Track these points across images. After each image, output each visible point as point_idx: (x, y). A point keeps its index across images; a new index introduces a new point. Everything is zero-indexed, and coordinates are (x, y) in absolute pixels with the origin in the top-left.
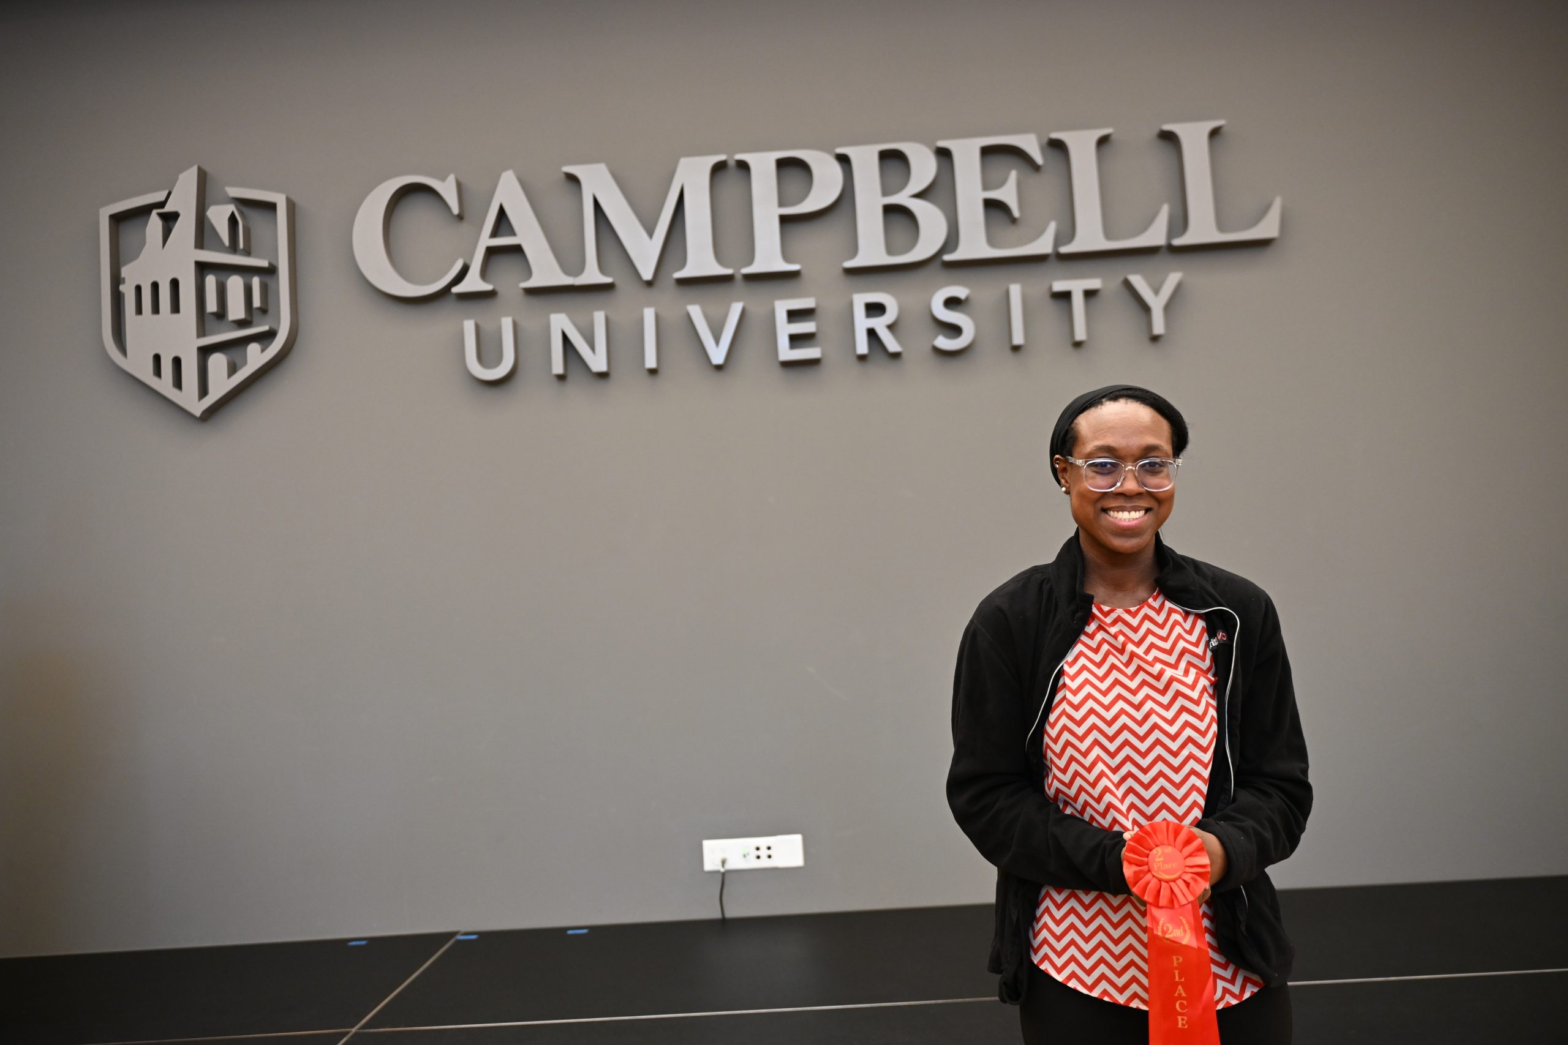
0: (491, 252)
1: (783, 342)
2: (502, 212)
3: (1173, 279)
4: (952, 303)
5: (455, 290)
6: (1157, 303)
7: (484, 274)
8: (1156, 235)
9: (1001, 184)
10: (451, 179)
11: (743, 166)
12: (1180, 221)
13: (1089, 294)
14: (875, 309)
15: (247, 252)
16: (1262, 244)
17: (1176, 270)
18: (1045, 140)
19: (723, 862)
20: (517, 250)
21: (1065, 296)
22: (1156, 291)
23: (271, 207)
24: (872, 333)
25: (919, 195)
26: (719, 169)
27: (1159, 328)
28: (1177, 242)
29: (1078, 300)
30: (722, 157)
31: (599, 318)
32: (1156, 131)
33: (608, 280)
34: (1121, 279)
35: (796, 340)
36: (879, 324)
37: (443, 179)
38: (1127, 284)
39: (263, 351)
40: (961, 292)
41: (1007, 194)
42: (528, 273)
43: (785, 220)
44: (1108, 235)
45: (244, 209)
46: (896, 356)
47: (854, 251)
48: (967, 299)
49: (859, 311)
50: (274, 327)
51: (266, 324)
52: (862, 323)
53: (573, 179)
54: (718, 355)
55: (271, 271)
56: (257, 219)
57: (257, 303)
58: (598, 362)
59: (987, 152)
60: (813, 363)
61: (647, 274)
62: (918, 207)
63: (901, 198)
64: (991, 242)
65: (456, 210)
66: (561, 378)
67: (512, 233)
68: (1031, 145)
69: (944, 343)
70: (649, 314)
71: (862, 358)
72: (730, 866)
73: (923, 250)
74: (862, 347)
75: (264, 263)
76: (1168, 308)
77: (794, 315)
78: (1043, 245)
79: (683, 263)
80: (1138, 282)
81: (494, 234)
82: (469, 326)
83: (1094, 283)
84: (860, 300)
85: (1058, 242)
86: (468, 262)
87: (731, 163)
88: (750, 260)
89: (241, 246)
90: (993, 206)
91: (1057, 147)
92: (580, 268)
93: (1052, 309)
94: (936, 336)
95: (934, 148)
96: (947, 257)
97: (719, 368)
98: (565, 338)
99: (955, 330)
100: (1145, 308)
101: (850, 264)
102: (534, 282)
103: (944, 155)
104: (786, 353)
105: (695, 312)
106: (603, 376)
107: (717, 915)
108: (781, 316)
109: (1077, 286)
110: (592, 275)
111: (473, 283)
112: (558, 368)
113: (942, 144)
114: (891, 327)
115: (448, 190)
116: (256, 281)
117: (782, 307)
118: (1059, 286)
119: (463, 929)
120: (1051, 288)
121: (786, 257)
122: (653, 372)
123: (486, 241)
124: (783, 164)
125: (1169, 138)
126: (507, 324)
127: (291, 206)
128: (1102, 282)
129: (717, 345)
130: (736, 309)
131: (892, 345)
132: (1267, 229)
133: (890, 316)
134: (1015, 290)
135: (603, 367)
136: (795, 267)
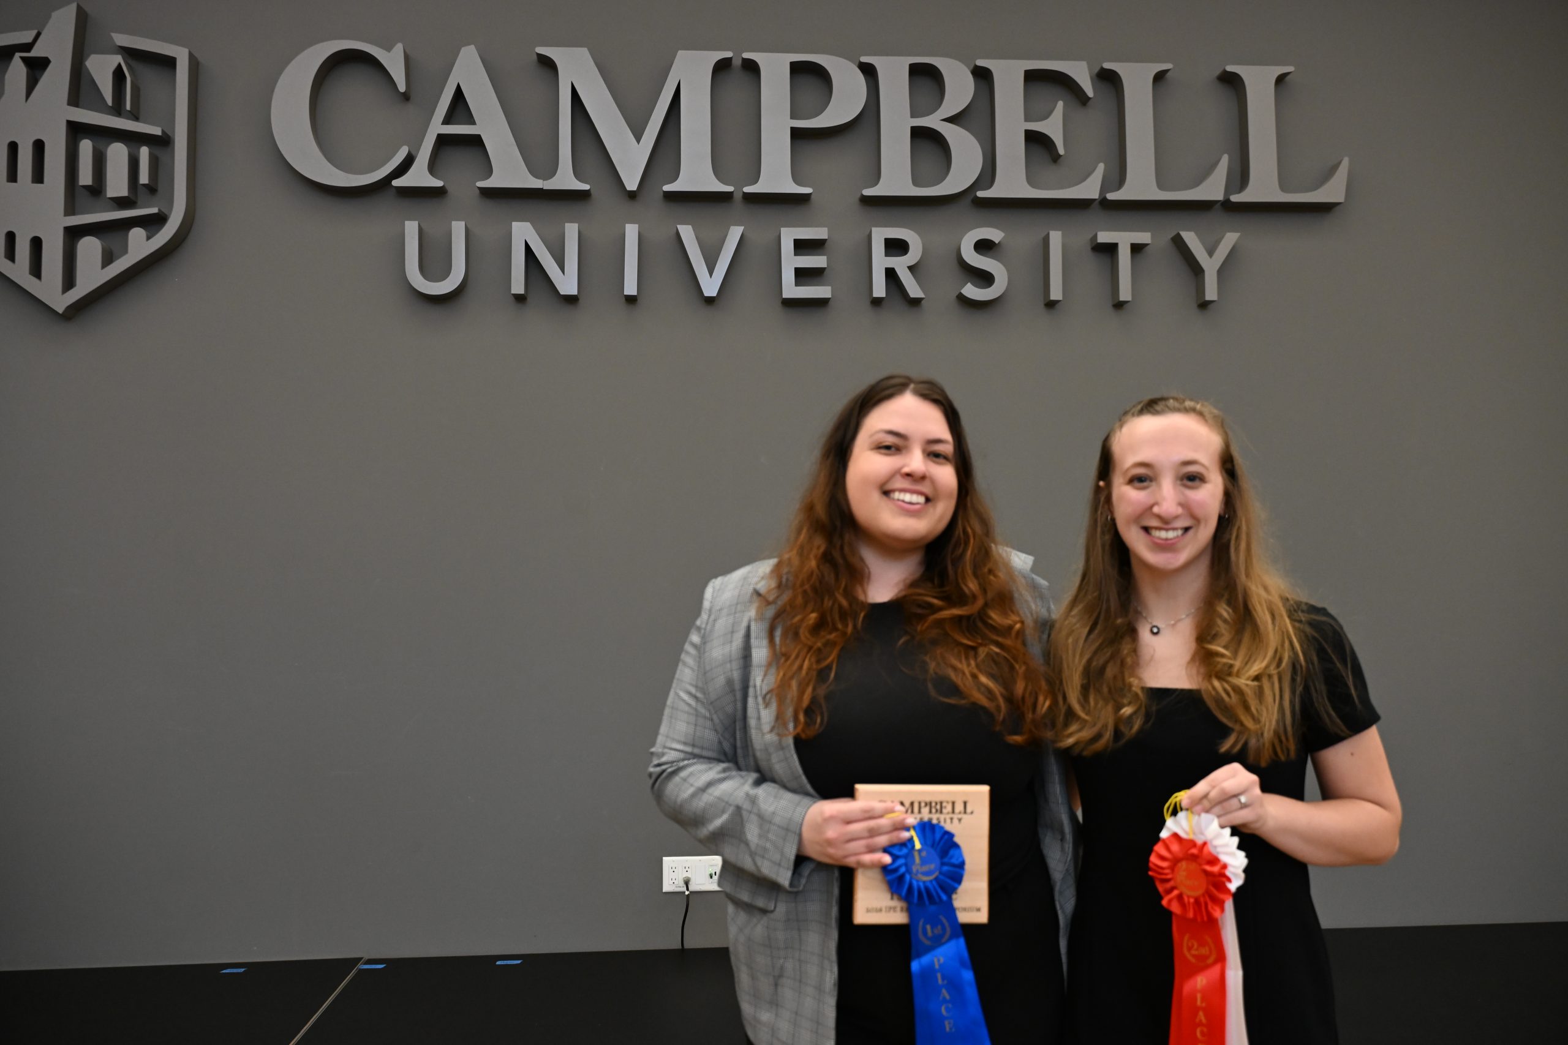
0: (443, 141)
1: (789, 277)
2: (459, 94)
3: (1230, 239)
4: (984, 246)
5: (396, 183)
6: (1210, 265)
7: (433, 167)
8: (1213, 189)
9: (1045, 116)
10: (399, 48)
11: (752, 68)
12: (1241, 176)
13: (1137, 249)
14: (896, 247)
15: (135, 116)
16: (1325, 208)
17: (1233, 230)
18: (1097, 70)
19: (687, 883)
20: (476, 142)
21: (1110, 250)
22: (1211, 253)
23: (169, 63)
24: (891, 274)
25: (950, 120)
26: (722, 67)
27: (1211, 294)
28: (1236, 198)
29: (1124, 255)
30: (728, 54)
31: (572, 231)
32: (1218, 72)
33: (584, 187)
34: (1172, 233)
35: (803, 275)
36: (901, 264)
37: (389, 49)
38: (1179, 243)
39: (148, 238)
40: (994, 235)
41: (1053, 127)
42: (489, 171)
43: (797, 135)
44: (1161, 185)
45: (133, 63)
46: (916, 302)
47: (876, 176)
48: (1001, 243)
49: (879, 248)
50: (164, 210)
51: (154, 207)
52: (880, 261)
53: (547, 64)
54: (710, 286)
55: (163, 142)
56: (150, 76)
57: (144, 178)
58: (567, 283)
59: (1032, 77)
60: (821, 303)
61: (632, 185)
62: (951, 133)
63: (932, 121)
64: (1031, 181)
65: (402, 88)
66: (520, 299)
67: (471, 121)
68: (1081, 74)
69: (971, 291)
70: (631, 232)
71: (879, 302)
72: (692, 888)
73: (954, 183)
74: (879, 289)
75: (157, 131)
76: (1222, 271)
77: (802, 246)
78: (1089, 189)
79: (675, 176)
80: (1191, 239)
81: (447, 121)
82: (411, 228)
83: (1143, 237)
84: (879, 235)
85: (1104, 188)
86: (413, 153)
87: (737, 62)
88: (755, 179)
89: (128, 107)
90: (1036, 141)
91: (1109, 79)
92: (551, 170)
93: (1091, 264)
94: (964, 284)
95: (972, 67)
96: (981, 194)
97: (710, 301)
98: (528, 250)
99: (985, 278)
100: (1196, 270)
101: (868, 192)
102: (494, 182)
103: (982, 76)
104: (791, 289)
105: (687, 233)
106: (571, 300)
107: (676, 945)
108: (788, 247)
109: (1124, 239)
110: (565, 179)
111: (419, 176)
112: (518, 286)
113: (981, 63)
114: (910, 268)
115: (394, 62)
116: (144, 152)
117: (788, 236)
118: (1104, 237)
119: (366, 957)
120: (1095, 236)
121: (797, 179)
122: (631, 300)
123: (437, 127)
124: (797, 69)
125: (1232, 82)
126: (458, 229)
127: (195, 65)
128: (1153, 237)
129: (711, 274)
130: (735, 233)
131: (913, 289)
132: (1332, 192)
133: (914, 255)
134: (1056, 238)
135: (573, 290)
136: (807, 190)
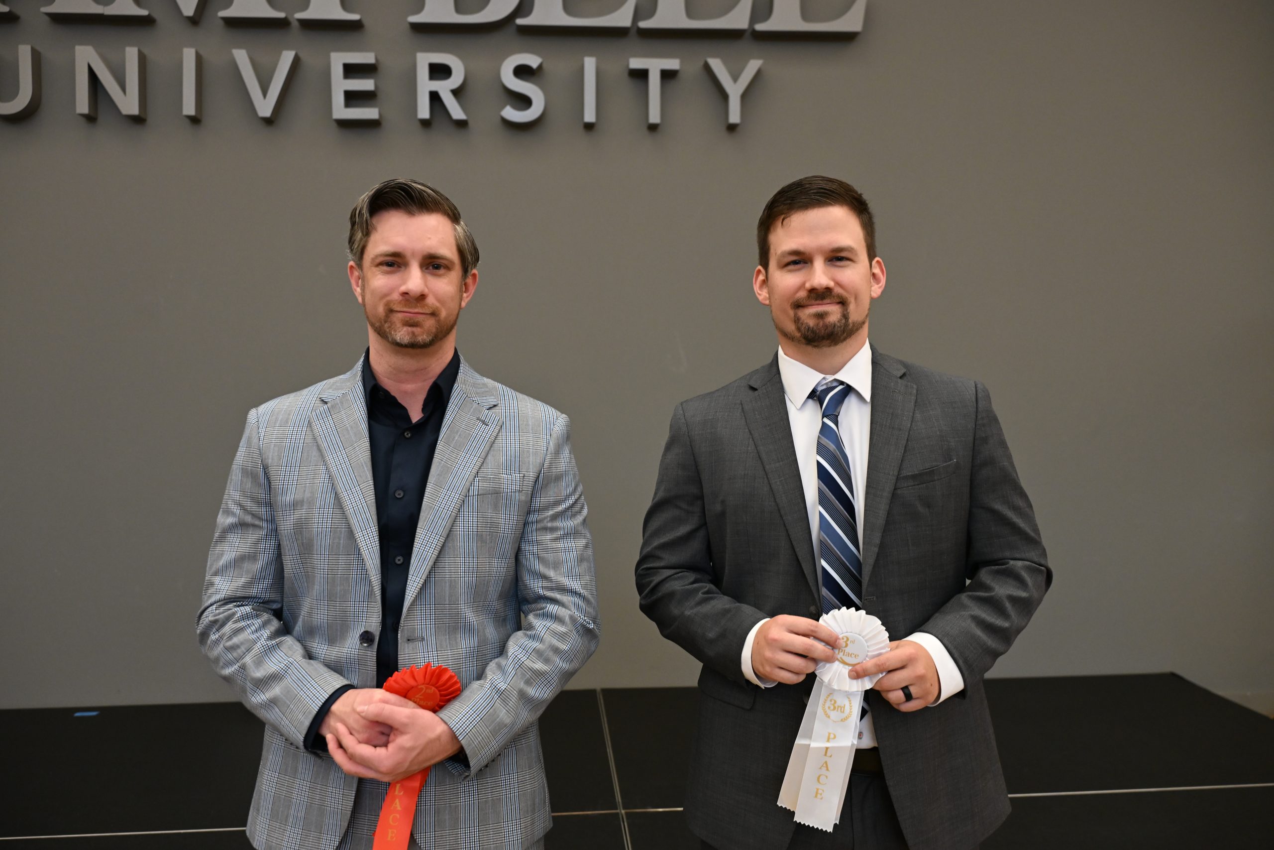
1: (338, 99)
3: (753, 66)
4: (522, 72)
6: (734, 90)
8: (738, 18)
12: (764, 6)
13: (667, 76)
14: (439, 71)
16: (846, 38)
17: (758, 58)
21: (641, 75)
22: (735, 78)
24: (435, 97)
27: (734, 117)
28: (759, 27)
29: (654, 80)
31: (131, 54)
33: (144, 12)
34: (702, 63)
35: (352, 98)
36: (444, 88)
38: (707, 68)
40: (533, 61)
44: (690, 14)
46: (460, 124)
47: (420, 5)
48: (540, 67)
49: (423, 72)
52: (425, 85)
54: (265, 108)
58: (129, 104)
60: (371, 124)
61: (188, 11)
64: (568, 9)
66: (87, 118)
69: (511, 114)
70: (189, 57)
71: (425, 123)
73: (495, 11)
74: (424, 111)
76: (745, 96)
77: (351, 71)
78: (622, 18)
79: (231, 2)
80: (716, 65)
83: (672, 64)
84: (424, 60)
85: (637, 17)
88: (306, 5)
93: (628, 86)
94: (503, 107)
96: (520, 21)
97: (265, 121)
98: (91, 73)
99: (524, 101)
100: (723, 95)
101: (415, 19)
102: (58, 7)
104: (341, 111)
105: (241, 56)
106: (134, 119)
108: (337, 71)
109: (655, 65)
110: (125, 4)
112: (83, 105)
114: (456, 93)
117: (338, 60)
118: (636, 63)
120: (628, 65)
121: (345, 4)
122: (191, 120)
126: (24, 53)
128: (682, 63)
129: (265, 93)
130: (287, 58)
131: (456, 112)
132: (851, 22)
133: (456, 80)
134: (590, 64)
135: (135, 110)
136: (355, 17)
